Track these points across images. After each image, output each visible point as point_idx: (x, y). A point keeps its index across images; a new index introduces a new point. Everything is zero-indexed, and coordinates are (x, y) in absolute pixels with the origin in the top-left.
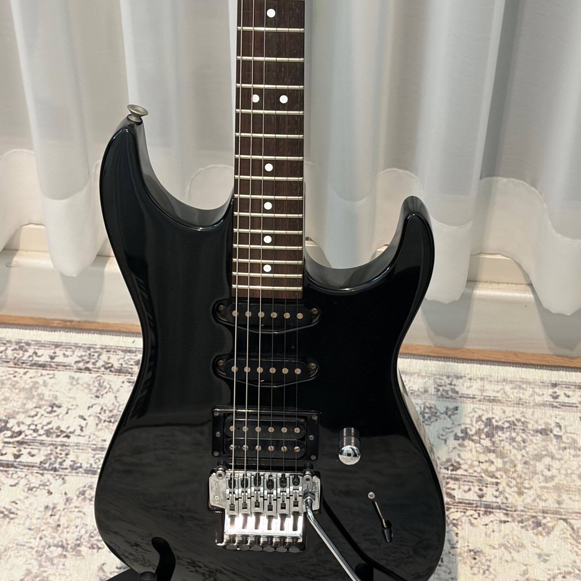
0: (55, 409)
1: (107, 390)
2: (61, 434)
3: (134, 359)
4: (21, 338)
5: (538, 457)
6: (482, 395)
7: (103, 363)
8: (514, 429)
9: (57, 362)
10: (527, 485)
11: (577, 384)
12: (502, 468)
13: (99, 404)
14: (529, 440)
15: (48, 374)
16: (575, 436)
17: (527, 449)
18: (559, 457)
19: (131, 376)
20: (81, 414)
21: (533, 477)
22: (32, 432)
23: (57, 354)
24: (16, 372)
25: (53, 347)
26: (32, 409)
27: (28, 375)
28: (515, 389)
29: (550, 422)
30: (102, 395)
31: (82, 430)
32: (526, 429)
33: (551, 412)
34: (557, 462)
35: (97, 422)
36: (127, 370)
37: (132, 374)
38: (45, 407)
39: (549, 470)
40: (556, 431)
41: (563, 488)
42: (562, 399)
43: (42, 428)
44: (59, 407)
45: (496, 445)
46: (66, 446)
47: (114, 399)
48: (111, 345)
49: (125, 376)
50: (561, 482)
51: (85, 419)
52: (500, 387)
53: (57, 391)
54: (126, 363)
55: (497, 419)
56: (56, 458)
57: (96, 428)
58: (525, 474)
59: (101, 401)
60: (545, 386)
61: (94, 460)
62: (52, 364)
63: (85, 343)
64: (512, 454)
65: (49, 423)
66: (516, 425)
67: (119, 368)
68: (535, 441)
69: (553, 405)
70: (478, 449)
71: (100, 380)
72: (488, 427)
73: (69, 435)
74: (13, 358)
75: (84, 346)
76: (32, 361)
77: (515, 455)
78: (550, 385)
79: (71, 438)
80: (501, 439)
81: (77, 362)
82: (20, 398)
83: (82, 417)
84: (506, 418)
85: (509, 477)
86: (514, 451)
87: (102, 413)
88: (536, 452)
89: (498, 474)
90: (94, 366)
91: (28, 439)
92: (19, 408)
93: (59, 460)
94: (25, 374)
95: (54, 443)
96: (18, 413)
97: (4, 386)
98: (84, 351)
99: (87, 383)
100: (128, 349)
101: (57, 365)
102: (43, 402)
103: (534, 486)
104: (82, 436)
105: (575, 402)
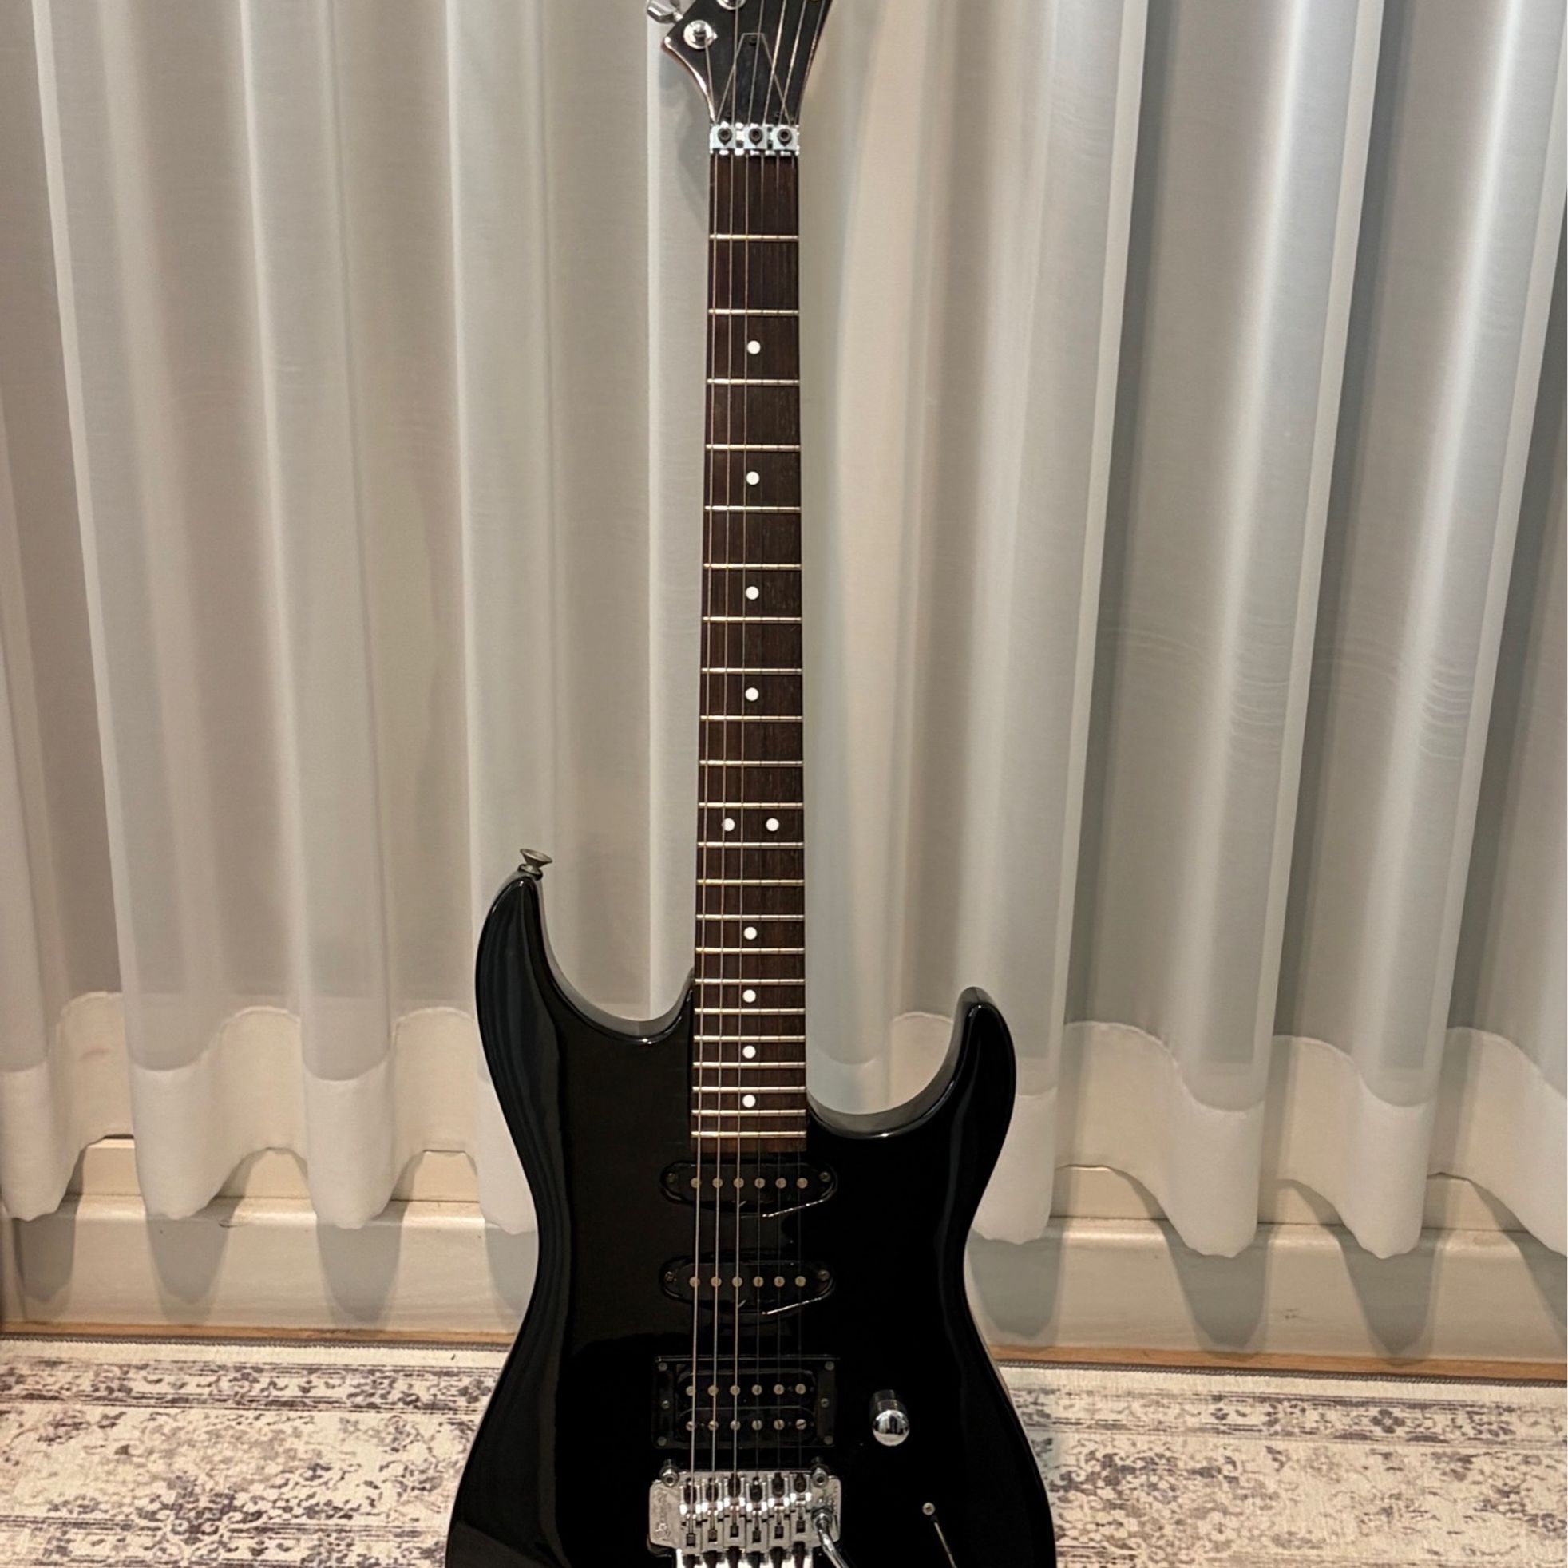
0: (319, 1472)
1: (411, 1438)
2: (336, 1512)
3: (457, 1386)
4: (243, 1360)
5: (1201, 1513)
6: (1092, 1419)
7: (400, 1395)
8: (1154, 1470)
9: (314, 1397)
10: (1184, 1558)
11: (1258, 1395)
12: (1138, 1532)
13: (400, 1461)
14: (1181, 1486)
15: (301, 1417)
16: (1261, 1478)
17: (1180, 1500)
18: (1238, 1510)
19: (455, 1414)
20: (369, 1479)
21: (1193, 1545)
22: (280, 1512)
23: (313, 1384)
24: (241, 1416)
25: (305, 1372)
26: (277, 1475)
27: (264, 1420)
28: (1149, 1406)
29: (1215, 1457)
30: (405, 1446)
31: (372, 1504)
32: (1174, 1469)
33: (1215, 1440)
34: (1233, 1518)
35: (400, 1490)
36: (446, 1405)
37: (456, 1410)
38: (300, 1471)
39: (1221, 1532)
40: (1227, 1470)
41: (1247, 1559)
42: (1233, 1419)
43: (299, 1505)
44: (327, 1469)
45: (1125, 1497)
46: (346, 1532)
47: (427, 1451)
48: (412, 1363)
49: (443, 1414)
50: (1244, 1550)
51: (376, 1487)
52: (1122, 1405)
53: (319, 1444)
54: (443, 1394)
55: (1123, 1454)
56: (330, 1552)
57: (398, 1501)
58: (1180, 1539)
59: (403, 1456)
60: (1201, 1400)
61: (402, 1552)
62: (306, 1400)
63: (363, 1363)
64: (1153, 1511)
65: (311, 1496)
66: (1157, 1464)
67: (430, 1402)
68: (1191, 1487)
69: (1217, 1429)
70: (1093, 1504)
71: (397, 1422)
72: (1108, 1470)
73: (350, 1513)
74: (232, 1393)
75: (362, 1368)
76: (268, 1397)
77: (1158, 1511)
78: (1209, 1398)
79: (354, 1518)
80: (1132, 1486)
81: (351, 1395)
82: (253, 1457)
83: (370, 1484)
84: (1139, 1453)
85: (1150, 1546)
86: (1157, 1505)
87: (408, 1475)
88: (1195, 1505)
89: (1132, 1542)
90: (383, 1401)
91: (274, 1524)
92: (252, 1474)
93: (335, 1555)
94: (257, 1418)
95: (323, 1527)
96: (252, 1482)
97: (220, 1440)
98: (364, 1377)
99: (373, 1429)
100: (445, 1370)
101: (315, 1402)
102: (296, 1463)
103: (1197, 1557)
104: (374, 1515)
105: (1256, 1423)
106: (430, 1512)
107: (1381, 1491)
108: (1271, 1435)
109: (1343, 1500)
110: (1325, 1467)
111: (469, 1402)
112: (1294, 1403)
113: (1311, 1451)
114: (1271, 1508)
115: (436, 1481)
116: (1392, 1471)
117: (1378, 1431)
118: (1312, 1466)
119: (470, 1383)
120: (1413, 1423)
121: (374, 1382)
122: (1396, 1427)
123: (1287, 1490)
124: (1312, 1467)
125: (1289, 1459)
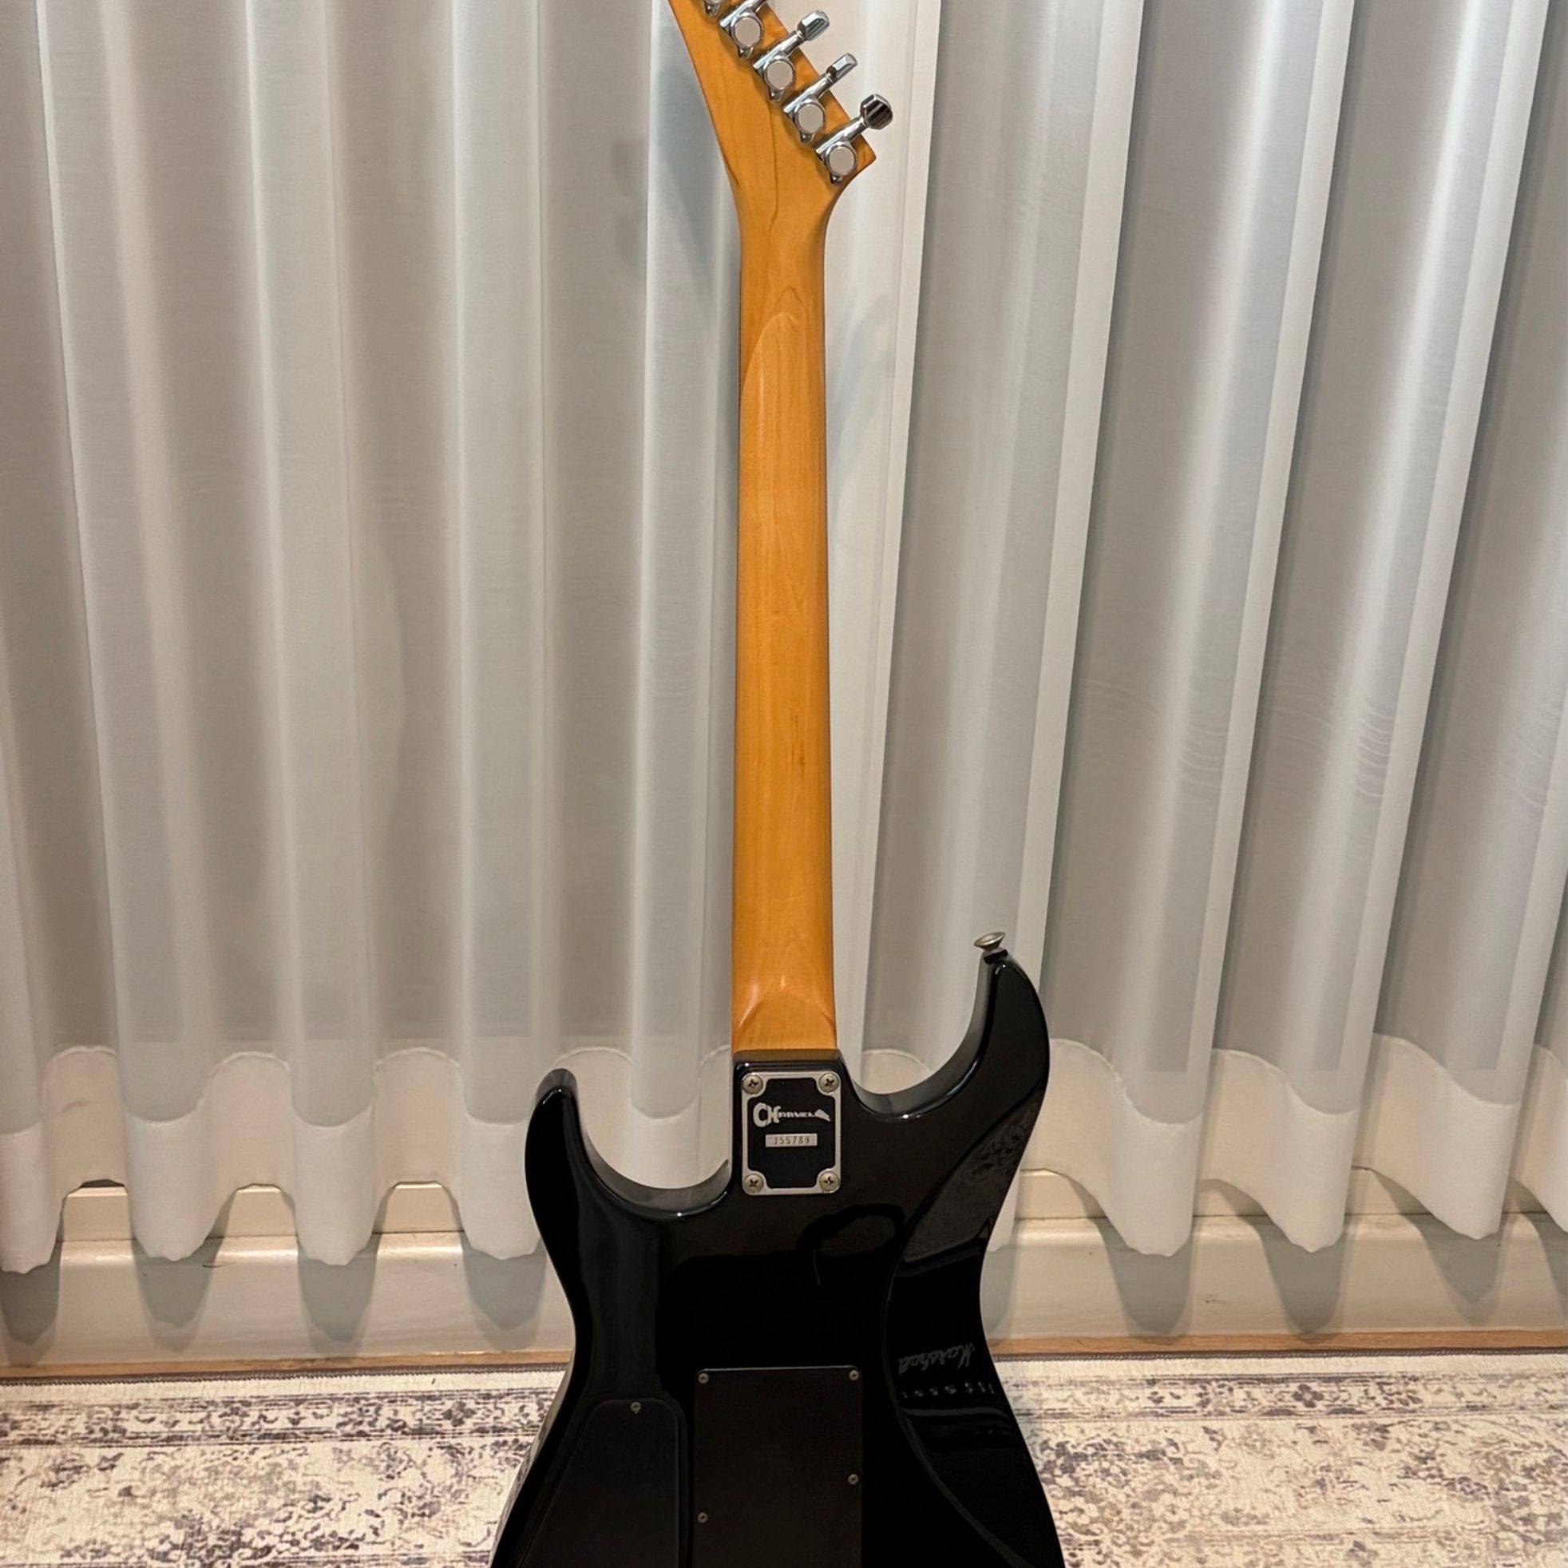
0: (320, 1504)
1: (404, 1464)
2: (342, 1543)
3: (440, 1410)
4: (231, 1395)
5: (1153, 1495)
6: (1041, 1409)
7: (388, 1422)
8: (1105, 1456)
9: (305, 1428)
10: (1145, 1541)
11: (1187, 1377)
12: (1098, 1518)
13: (396, 1488)
14: (1131, 1471)
15: (294, 1449)
16: (1201, 1457)
17: (1132, 1484)
18: (1186, 1491)
19: (443, 1438)
20: (369, 1508)
21: (1150, 1527)
22: (288, 1546)
23: (302, 1415)
24: (236, 1451)
25: (292, 1404)
26: (279, 1509)
27: (259, 1454)
28: (1091, 1393)
29: (1158, 1440)
30: (399, 1473)
31: (376, 1532)
32: (1122, 1454)
33: (1156, 1423)
34: (1183, 1499)
35: (401, 1517)
36: (433, 1429)
37: (442, 1434)
38: (302, 1503)
39: (1174, 1513)
40: (1171, 1451)
41: (1202, 1538)
42: (1168, 1402)
43: (305, 1537)
44: (328, 1500)
45: (1081, 1484)
46: (355, 1562)
47: (421, 1477)
48: (395, 1389)
49: (432, 1438)
50: (1198, 1529)
51: (378, 1516)
52: (1065, 1394)
53: (316, 1475)
54: (428, 1418)
55: (1074, 1443)
57: (401, 1528)
58: (1138, 1522)
59: (398, 1483)
60: (1137, 1385)
62: (298, 1432)
63: (347, 1391)
64: (1109, 1495)
65: (315, 1529)
66: (1106, 1450)
67: (417, 1427)
68: (1141, 1471)
69: (1156, 1412)
70: (1054, 1492)
71: (388, 1449)
72: (1062, 1458)
73: (356, 1543)
74: (224, 1428)
75: (347, 1396)
76: (259, 1430)
77: (1114, 1496)
78: (1144, 1382)
79: (360, 1548)
80: (1087, 1472)
81: (340, 1425)
82: (254, 1492)
83: (371, 1513)
84: (1088, 1440)
85: (1111, 1531)
86: (1111, 1490)
87: (406, 1502)
88: (1146, 1488)
89: (1094, 1528)
90: (372, 1429)
91: (284, 1558)
92: (256, 1510)
94: (252, 1452)
95: (331, 1559)
96: (256, 1517)
97: (219, 1476)
98: (349, 1406)
99: (366, 1457)
100: (426, 1394)
101: (306, 1433)
102: (297, 1496)
103: (1156, 1540)
104: (380, 1543)
105: (1189, 1404)
106: (433, 1538)
107: (1311, 1464)
108: (1205, 1415)
109: (1279, 1475)
110: (1258, 1444)
111: (455, 1426)
112: (1221, 1382)
113: (1243, 1429)
114: (1216, 1486)
115: (436, 1506)
116: (1318, 1444)
117: (1300, 1406)
118: (1246, 1443)
119: (453, 1406)
120: (1330, 1396)
121: (360, 1409)
122: (1316, 1402)
123: (1227, 1468)
124: (1247, 1445)
125: (1225, 1438)
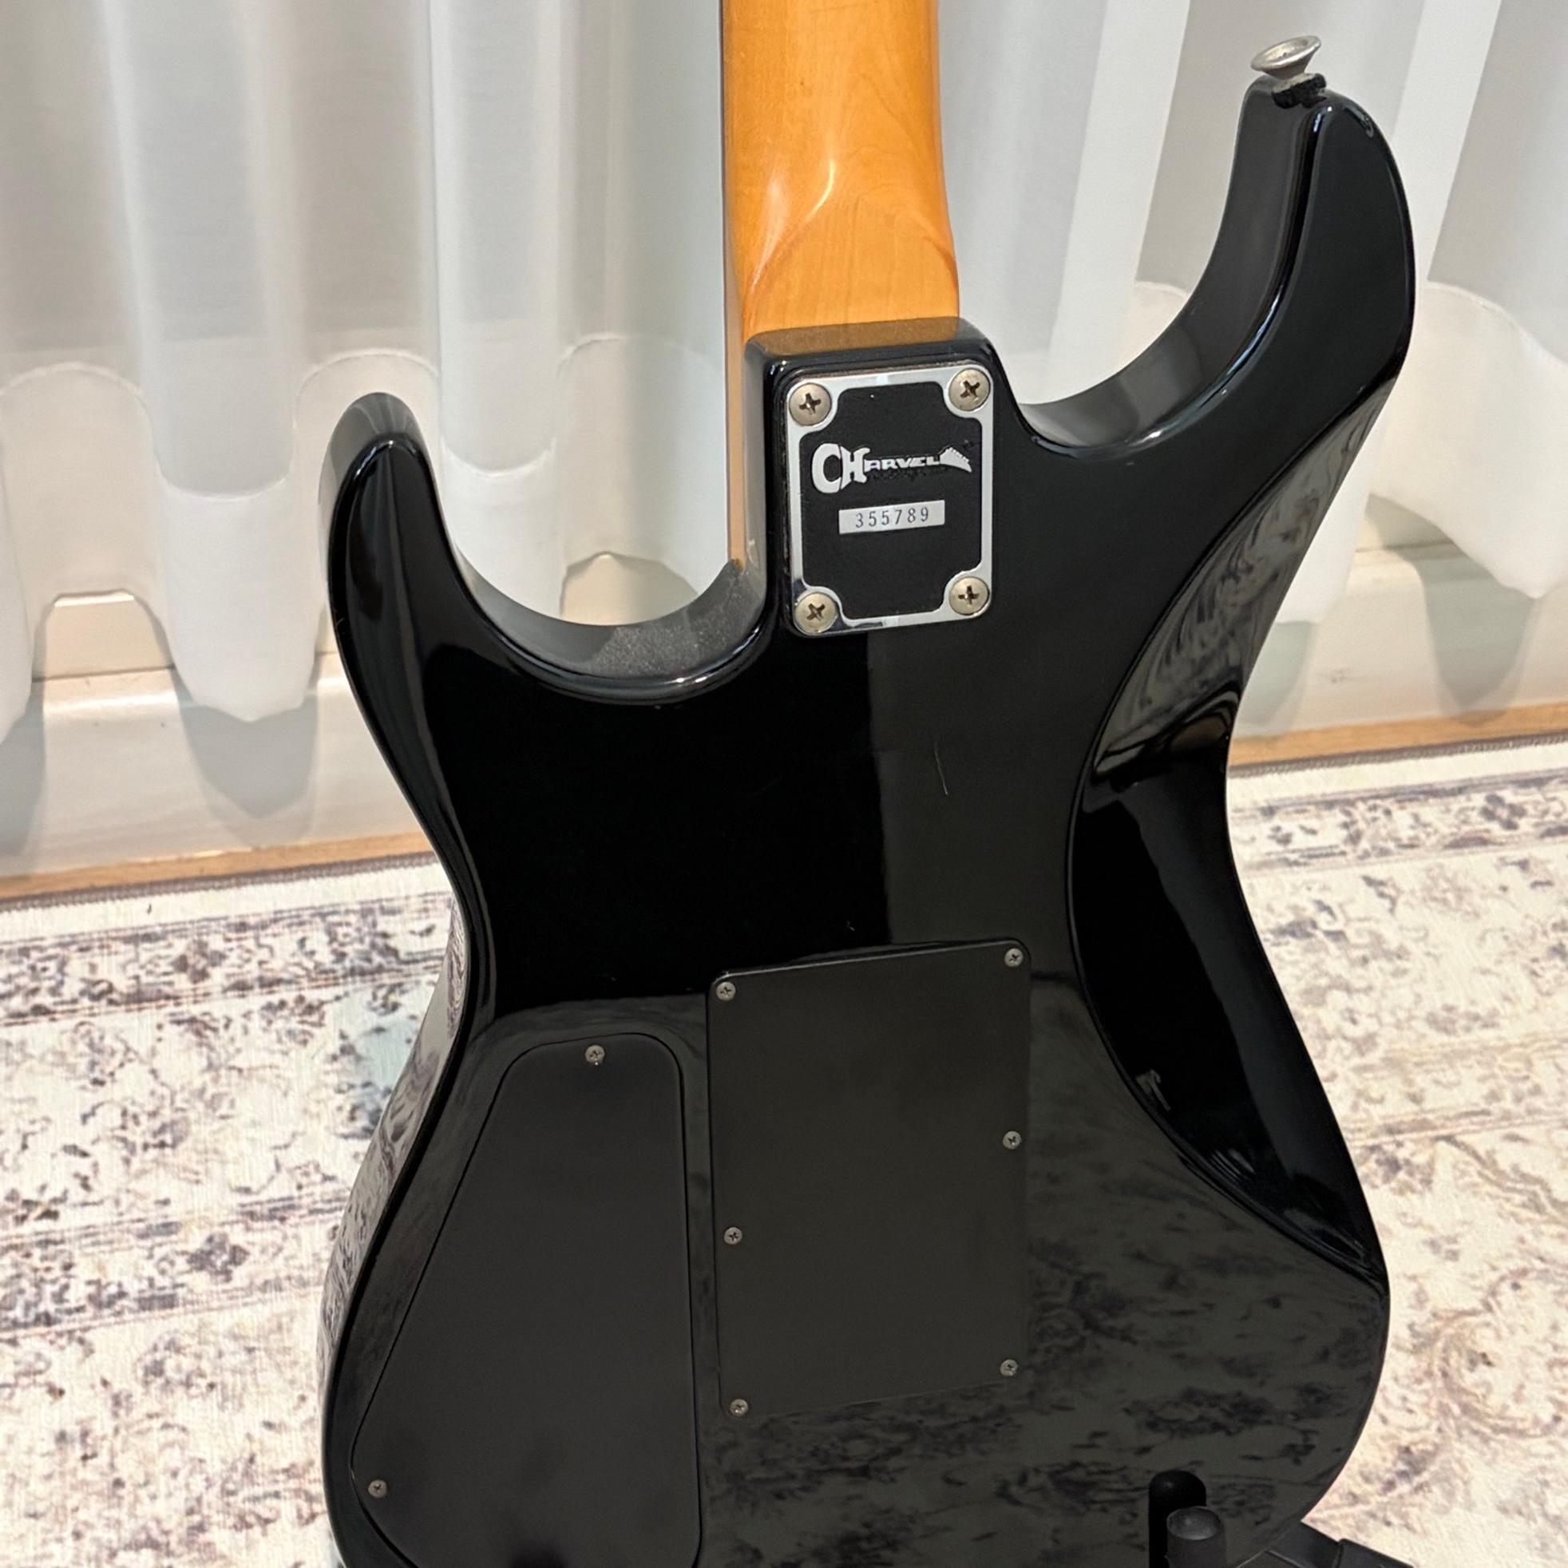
1: (119, 1057)
2: (29, 1211)
3: (167, 957)
5: (1315, 996)
7: (82, 986)
11: (1319, 799)
13: (111, 1102)
16: (1373, 925)
18: (1363, 984)
19: (178, 1004)
20: (70, 1142)
21: (1325, 1049)
29: (1301, 904)
30: (112, 1074)
31: (85, 1185)
33: (1291, 877)
34: (1362, 996)
35: (125, 1153)
36: (159, 991)
37: (176, 998)
39: (1354, 1022)
41: (1406, 1060)
42: (1300, 841)
46: (55, 1243)
47: (151, 1077)
48: (86, 928)
49: (159, 1007)
50: (1397, 1046)
51: (84, 1154)
54: (149, 973)
56: (38, 1284)
57: (128, 1173)
59: (110, 1092)
60: (1248, 818)
61: (157, 1265)
63: (7, 938)
67: (132, 990)
68: (1289, 958)
69: (1286, 859)
71: (89, 1032)
73: (53, 1208)
75: (7, 947)
78: (1258, 814)
79: (62, 1215)
83: (73, 1150)
87: (130, 1124)
88: (1302, 985)
90: (57, 999)
93: (49, 1289)
95: (16, 1241)
98: (14, 963)
99: (55, 1053)
100: (141, 932)
103: (1340, 1071)
104: (94, 1204)
105: (1333, 842)
106: (184, 1185)
107: (1538, 921)
108: (1362, 858)
109: (1495, 943)
110: (1450, 896)
111: (195, 982)
112: (1371, 802)
113: (1423, 874)
114: (1405, 972)
115: (181, 1127)
116: (1539, 888)
117: (1496, 829)
118: (1430, 897)
119: (188, 948)
120: (1535, 808)
121: (33, 968)
122: (1516, 820)
123: (1417, 940)
124: (1435, 899)
125: (1399, 891)
